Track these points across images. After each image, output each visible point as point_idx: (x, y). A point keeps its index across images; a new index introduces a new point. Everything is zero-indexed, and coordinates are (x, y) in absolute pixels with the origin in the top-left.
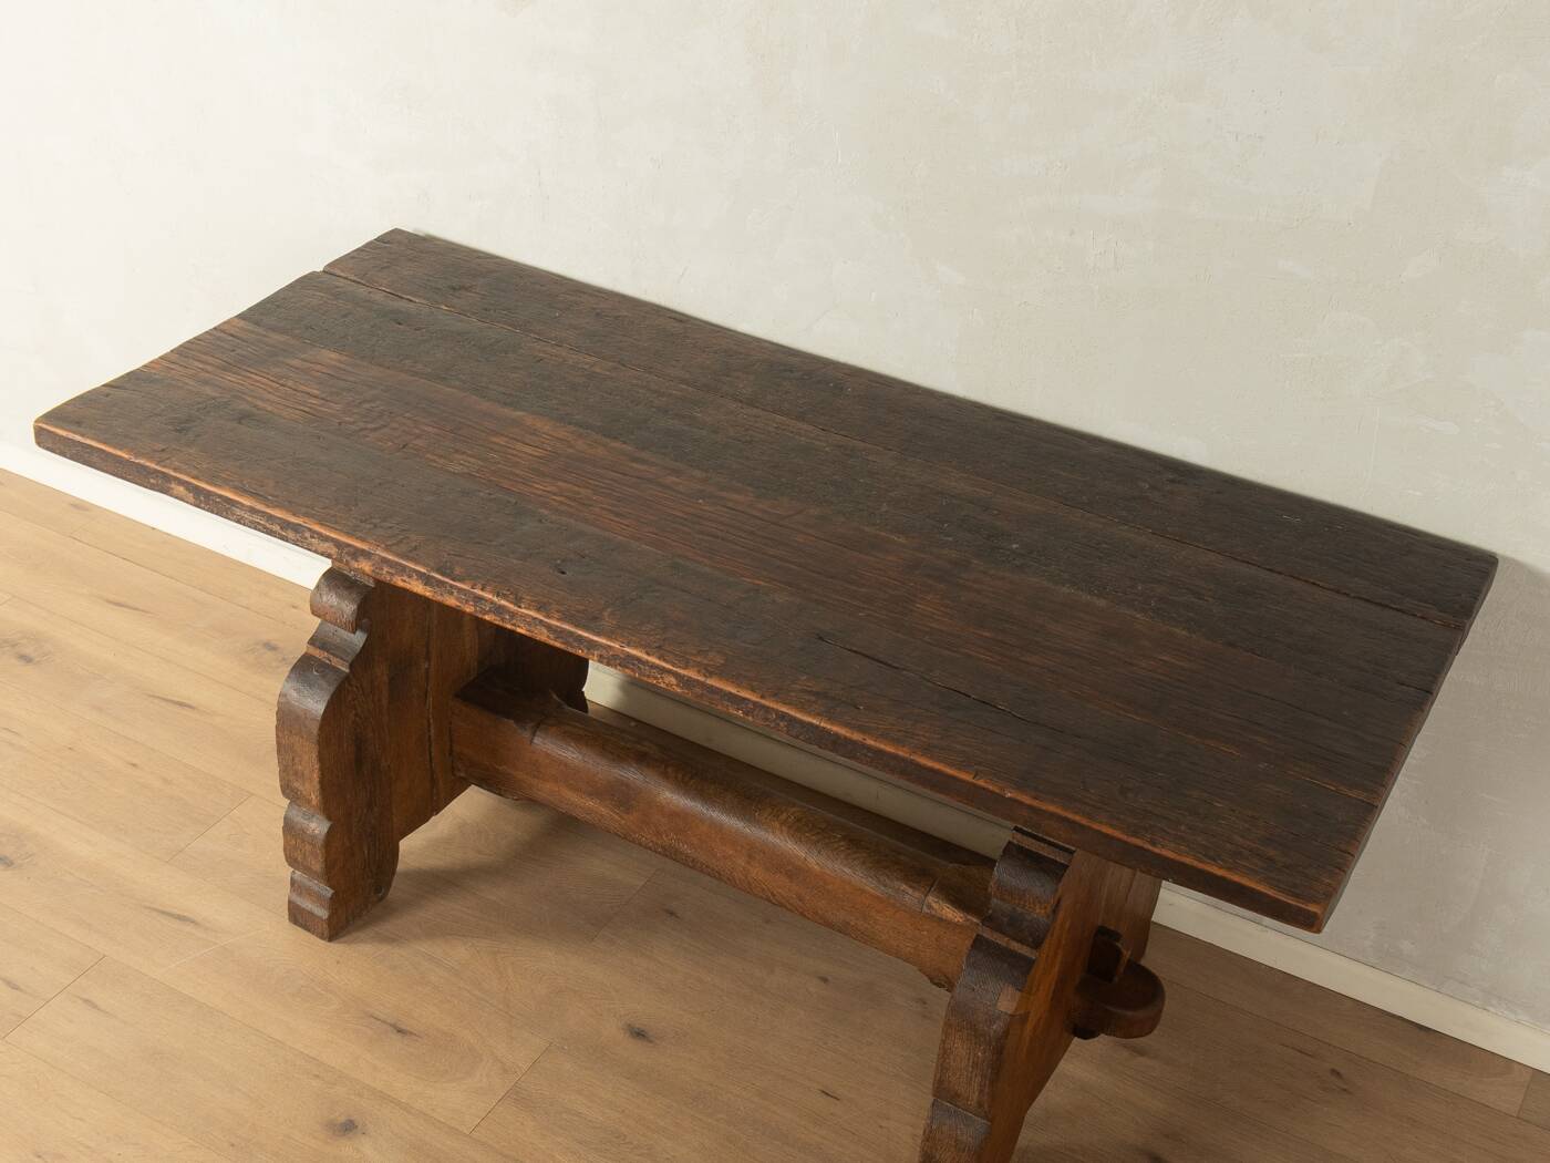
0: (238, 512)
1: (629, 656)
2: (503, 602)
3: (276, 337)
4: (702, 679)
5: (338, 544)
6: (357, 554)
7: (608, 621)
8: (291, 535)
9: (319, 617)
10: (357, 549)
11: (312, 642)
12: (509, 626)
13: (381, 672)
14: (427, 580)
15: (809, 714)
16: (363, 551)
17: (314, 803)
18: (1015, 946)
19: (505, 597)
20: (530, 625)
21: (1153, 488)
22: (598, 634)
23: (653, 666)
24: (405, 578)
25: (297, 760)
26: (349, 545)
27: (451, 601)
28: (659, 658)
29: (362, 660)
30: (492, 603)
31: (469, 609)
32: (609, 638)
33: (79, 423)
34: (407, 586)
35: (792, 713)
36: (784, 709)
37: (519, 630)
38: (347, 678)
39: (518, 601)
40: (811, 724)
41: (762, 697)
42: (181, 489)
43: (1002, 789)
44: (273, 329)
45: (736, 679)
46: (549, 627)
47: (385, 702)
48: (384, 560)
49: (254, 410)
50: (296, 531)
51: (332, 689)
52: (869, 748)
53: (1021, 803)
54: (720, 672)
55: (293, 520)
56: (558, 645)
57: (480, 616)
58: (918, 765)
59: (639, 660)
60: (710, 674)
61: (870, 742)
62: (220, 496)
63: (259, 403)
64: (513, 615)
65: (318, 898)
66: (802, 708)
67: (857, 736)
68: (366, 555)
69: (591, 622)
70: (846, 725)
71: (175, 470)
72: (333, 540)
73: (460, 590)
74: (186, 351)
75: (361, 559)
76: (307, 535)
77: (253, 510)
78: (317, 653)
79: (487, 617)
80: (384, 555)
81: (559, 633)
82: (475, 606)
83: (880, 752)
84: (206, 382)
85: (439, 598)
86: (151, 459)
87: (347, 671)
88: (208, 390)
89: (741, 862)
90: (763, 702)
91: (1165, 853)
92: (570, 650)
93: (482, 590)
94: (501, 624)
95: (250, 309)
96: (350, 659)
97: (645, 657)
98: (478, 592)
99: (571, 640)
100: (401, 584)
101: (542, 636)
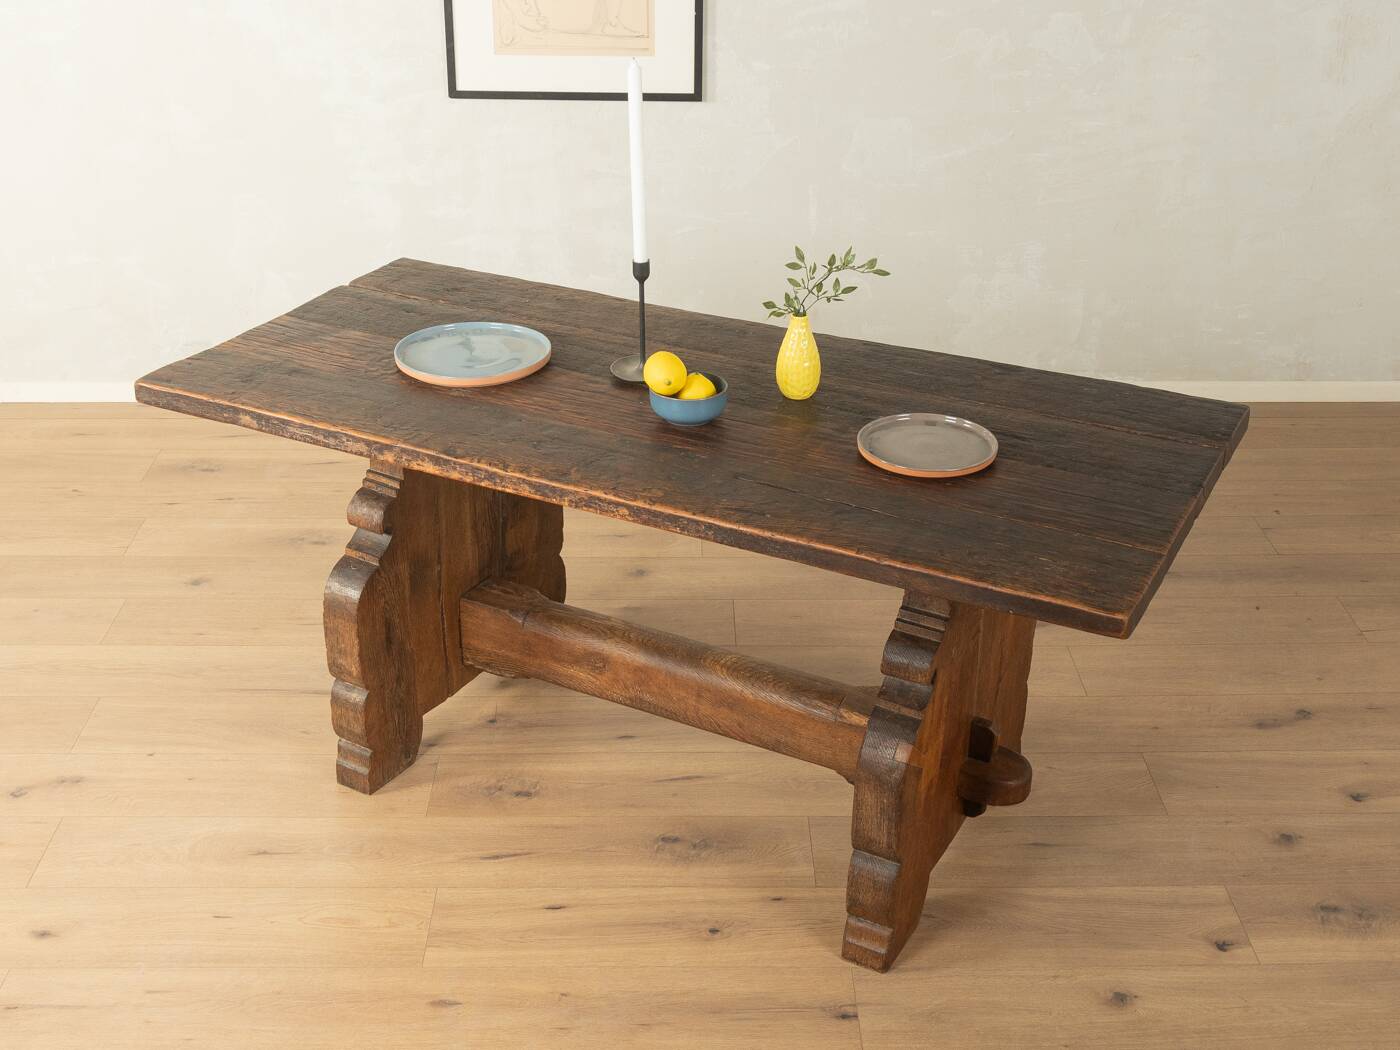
0: (291, 429)
1: (592, 497)
2: (495, 470)
3: (314, 325)
4: (647, 507)
5: (368, 443)
6: (383, 448)
7: (574, 475)
8: (332, 441)
9: (354, 525)
10: (382, 444)
11: (349, 546)
12: (500, 489)
13: (404, 569)
14: (436, 461)
15: (730, 522)
16: (387, 445)
17: (355, 674)
18: (905, 711)
19: (496, 466)
20: (515, 484)
21: (984, 378)
22: (568, 484)
23: (610, 503)
24: (420, 462)
25: (340, 641)
26: (376, 443)
27: (455, 475)
28: (614, 495)
29: (388, 556)
30: (486, 471)
31: (469, 479)
32: (575, 485)
33: (169, 381)
34: (421, 468)
35: (717, 523)
36: (711, 521)
37: (508, 490)
38: (377, 571)
39: (505, 468)
40: (731, 529)
41: (694, 514)
42: (248, 418)
43: (878, 559)
44: (314, 321)
45: (673, 504)
46: (530, 484)
47: (407, 593)
48: (403, 451)
49: (301, 368)
50: (336, 438)
51: (366, 578)
52: (776, 542)
53: (895, 568)
54: (662, 502)
55: (333, 429)
56: (538, 497)
57: (478, 484)
58: (814, 549)
59: (599, 499)
60: (654, 503)
61: (778, 537)
62: (277, 419)
63: (304, 363)
64: (502, 478)
65: (360, 758)
66: (724, 518)
67: (768, 534)
68: (389, 448)
69: (562, 476)
70: (757, 527)
71: (243, 404)
72: (363, 440)
73: (461, 465)
74: (246, 337)
75: (386, 452)
76: (344, 439)
77: (302, 426)
78: (354, 554)
79: (483, 484)
80: (404, 446)
81: (537, 488)
82: (474, 476)
83: (786, 543)
84: (264, 354)
85: (445, 474)
86: (222, 399)
87: (378, 564)
88: (265, 358)
89: (692, 702)
90: (695, 517)
91: (1004, 590)
92: (547, 500)
93: (479, 462)
94: (493, 487)
95: (295, 310)
96: (379, 555)
97: (603, 496)
98: (475, 464)
99: (547, 491)
100: (416, 468)
101: (526, 492)
